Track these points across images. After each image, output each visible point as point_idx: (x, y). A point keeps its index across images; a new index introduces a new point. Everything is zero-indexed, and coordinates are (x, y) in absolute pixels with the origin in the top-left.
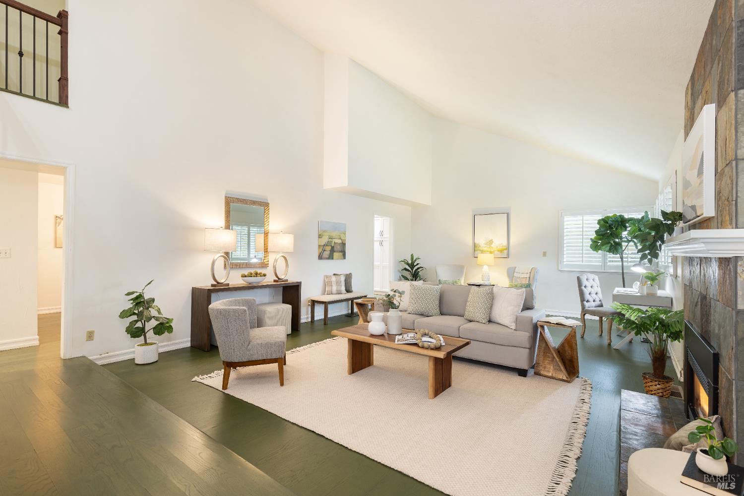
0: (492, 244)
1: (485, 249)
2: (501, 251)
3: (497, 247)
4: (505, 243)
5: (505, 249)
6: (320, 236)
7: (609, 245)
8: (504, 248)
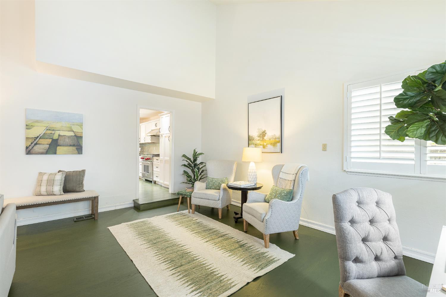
0: (265, 136)
1: (258, 142)
2: (274, 144)
3: (270, 139)
4: (278, 134)
5: (278, 142)
6: (28, 127)
7: (427, 123)
8: (277, 140)
